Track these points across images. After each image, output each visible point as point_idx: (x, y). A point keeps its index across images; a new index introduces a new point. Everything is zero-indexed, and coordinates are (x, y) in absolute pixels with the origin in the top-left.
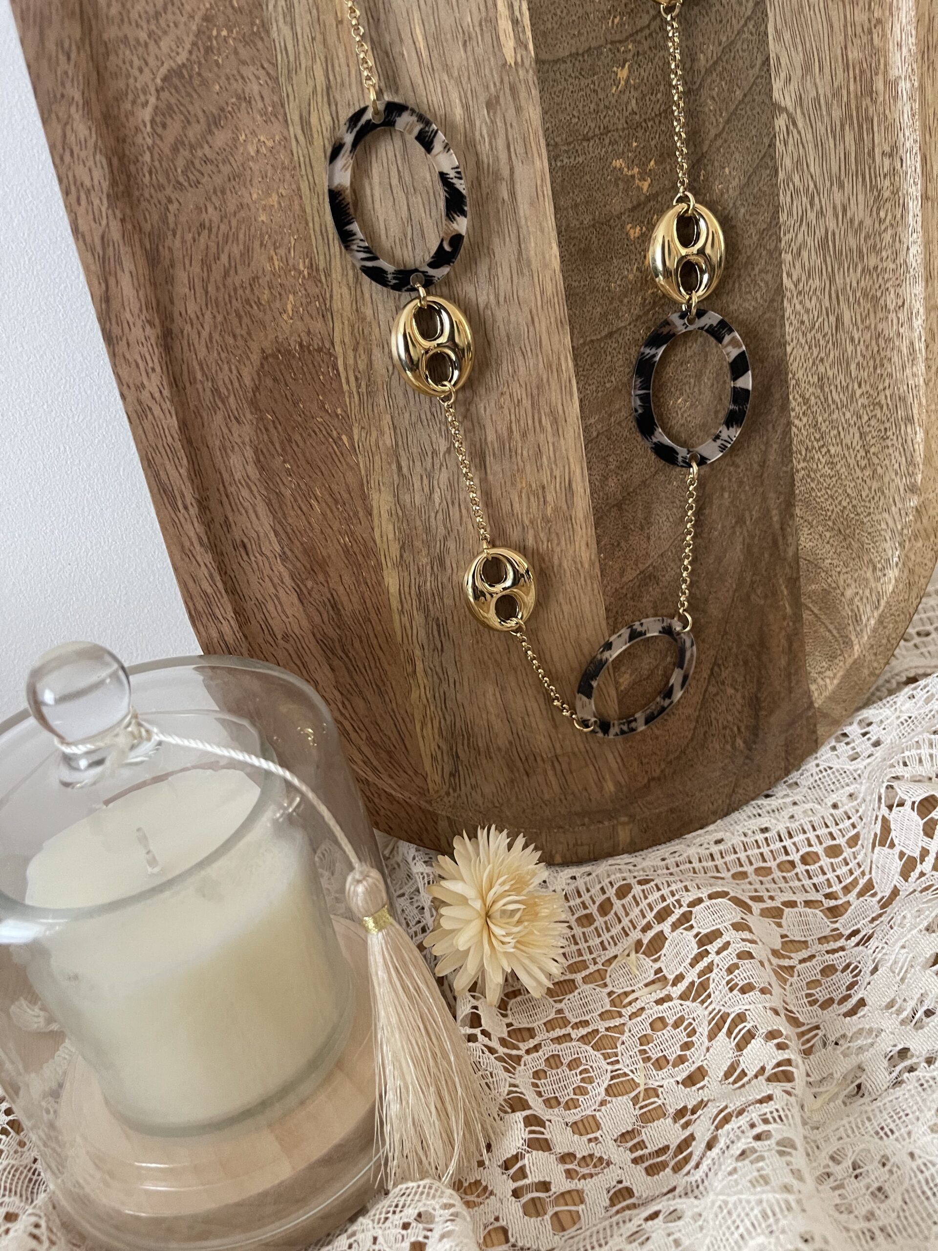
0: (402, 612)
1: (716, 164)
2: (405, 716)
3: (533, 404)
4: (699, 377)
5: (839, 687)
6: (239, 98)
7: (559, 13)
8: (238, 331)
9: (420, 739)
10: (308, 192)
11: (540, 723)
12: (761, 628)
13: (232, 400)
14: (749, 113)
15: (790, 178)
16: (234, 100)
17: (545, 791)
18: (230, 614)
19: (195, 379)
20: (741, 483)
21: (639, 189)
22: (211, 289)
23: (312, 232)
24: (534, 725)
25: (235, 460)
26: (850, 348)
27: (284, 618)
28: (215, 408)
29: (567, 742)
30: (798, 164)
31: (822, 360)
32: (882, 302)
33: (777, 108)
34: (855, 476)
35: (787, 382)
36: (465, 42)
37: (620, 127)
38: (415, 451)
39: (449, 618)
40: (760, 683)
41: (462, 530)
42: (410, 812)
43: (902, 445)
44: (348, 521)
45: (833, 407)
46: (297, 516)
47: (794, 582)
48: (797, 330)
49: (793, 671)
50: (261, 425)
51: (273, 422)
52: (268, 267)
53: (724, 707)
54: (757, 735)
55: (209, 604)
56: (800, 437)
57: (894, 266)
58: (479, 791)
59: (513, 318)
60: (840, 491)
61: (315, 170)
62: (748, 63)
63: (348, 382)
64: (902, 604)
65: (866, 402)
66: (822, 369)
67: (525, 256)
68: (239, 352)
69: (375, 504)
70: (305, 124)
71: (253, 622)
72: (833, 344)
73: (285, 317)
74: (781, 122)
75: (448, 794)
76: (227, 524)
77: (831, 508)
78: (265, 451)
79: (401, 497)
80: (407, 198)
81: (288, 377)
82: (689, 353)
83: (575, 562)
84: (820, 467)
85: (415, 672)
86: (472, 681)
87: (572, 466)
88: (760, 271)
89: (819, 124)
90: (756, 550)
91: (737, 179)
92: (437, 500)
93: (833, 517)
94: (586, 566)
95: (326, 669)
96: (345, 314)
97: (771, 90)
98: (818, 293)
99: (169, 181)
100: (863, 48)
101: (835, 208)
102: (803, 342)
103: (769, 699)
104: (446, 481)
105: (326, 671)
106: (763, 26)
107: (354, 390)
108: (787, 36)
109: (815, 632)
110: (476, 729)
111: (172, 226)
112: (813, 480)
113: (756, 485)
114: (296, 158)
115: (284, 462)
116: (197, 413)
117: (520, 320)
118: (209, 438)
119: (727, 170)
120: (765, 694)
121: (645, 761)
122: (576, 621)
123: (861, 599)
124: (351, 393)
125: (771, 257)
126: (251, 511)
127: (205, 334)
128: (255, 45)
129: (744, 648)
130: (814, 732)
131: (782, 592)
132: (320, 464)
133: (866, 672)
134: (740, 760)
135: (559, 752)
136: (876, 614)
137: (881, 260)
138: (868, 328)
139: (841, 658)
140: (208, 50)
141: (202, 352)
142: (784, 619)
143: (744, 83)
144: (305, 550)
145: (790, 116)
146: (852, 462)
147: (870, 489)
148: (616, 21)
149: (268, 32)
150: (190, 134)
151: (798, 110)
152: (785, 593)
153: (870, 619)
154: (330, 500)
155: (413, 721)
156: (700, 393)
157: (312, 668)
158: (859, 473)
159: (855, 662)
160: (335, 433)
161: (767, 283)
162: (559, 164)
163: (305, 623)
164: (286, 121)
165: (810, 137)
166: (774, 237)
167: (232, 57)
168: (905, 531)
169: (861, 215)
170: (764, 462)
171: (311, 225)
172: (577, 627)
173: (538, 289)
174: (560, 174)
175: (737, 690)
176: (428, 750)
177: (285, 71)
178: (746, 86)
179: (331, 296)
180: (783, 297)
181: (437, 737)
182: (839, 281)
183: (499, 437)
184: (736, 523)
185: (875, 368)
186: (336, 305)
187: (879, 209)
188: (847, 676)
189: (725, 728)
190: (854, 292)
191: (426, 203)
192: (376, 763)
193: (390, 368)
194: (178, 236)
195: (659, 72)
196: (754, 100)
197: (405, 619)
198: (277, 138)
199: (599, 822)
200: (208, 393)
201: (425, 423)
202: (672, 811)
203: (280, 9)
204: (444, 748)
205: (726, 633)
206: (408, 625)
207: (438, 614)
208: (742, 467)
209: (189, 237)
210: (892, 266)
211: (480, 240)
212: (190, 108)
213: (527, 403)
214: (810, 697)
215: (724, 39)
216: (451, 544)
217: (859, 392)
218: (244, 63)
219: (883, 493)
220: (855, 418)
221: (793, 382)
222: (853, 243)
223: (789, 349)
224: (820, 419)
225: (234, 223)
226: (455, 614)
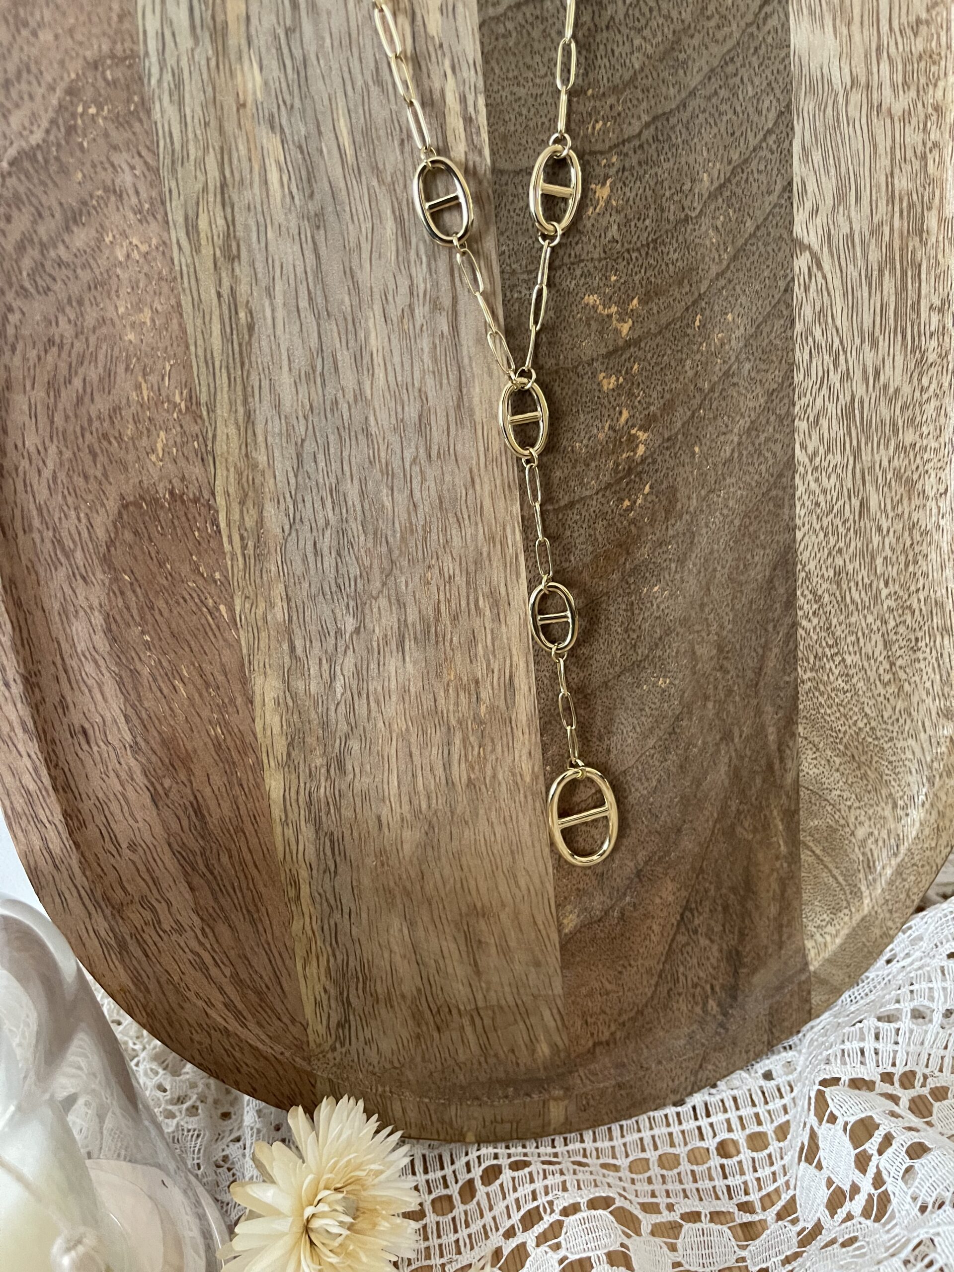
0: (285, 823)
1: (716, 308)
2: (283, 950)
3: (468, 583)
4: (681, 561)
5: (842, 948)
6: (106, 190)
7: (524, 112)
8: (91, 472)
9: (302, 981)
10: (190, 310)
11: (458, 969)
12: (746, 869)
13: (79, 554)
14: (762, 249)
15: (809, 332)
16: (100, 193)
17: (460, 1051)
18: (58, 817)
19: (30, 525)
20: (730, 692)
21: (617, 331)
22: (58, 419)
23: (193, 357)
24: (450, 970)
25: (79, 628)
26: (876, 539)
27: (131, 822)
28: (56, 564)
29: (492, 993)
30: (821, 314)
31: (840, 551)
32: (919, 486)
33: (800, 245)
34: (876, 693)
35: (794, 574)
36: (402, 141)
37: (596, 256)
38: (313, 628)
39: (347, 833)
40: (742, 935)
41: (369, 727)
42: (281, 1072)
43: (937, 659)
44: (222, 709)
45: (851, 607)
46: (156, 699)
47: (791, 816)
48: (811, 513)
49: (785, 922)
50: (116, 588)
51: (132, 584)
52: (134, 396)
53: (695, 961)
54: (735, 998)
55: (31, 804)
56: (808, 641)
57: (937, 446)
58: (374, 1047)
59: (448, 478)
60: (856, 710)
61: (201, 283)
62: (764, 188)
63: (231, 542)
64: (928, 853)
65: (893, 605)
66: (839, 562)
67: (467, 405)
68: (90, 497)
69: (258, 690)
70: (191, 228)
71: (91, 826)
72: (855, 532)
73: (153, 458)
74: (802, 262)
75: (333, 1049)
76: (63, 704)
77: (843, 729)
78: (118, 618)
79: (292, 683)
80: (319, 325)
81: (152, 530)
82: (671, 532)
83: (513, 775)
84: (832, 678)
85: (298, 897)
86: (372, 913)
87: (515, 658)
88: (767, 440)
89: (851, 267)
90: (745, 773)
91: (742, 329)
92: (339, 690)
93: (845, 740)
94: (528, 779)
95: (183, 887)
96: (231, 459)
97: (792, 223)
98: (839, 471)
99: (11, 285)
100: (913, 177)
101: (865, 371)
102: (818, 527)
103: (753, 954)
104: (353, 668)
105: (182, 889)
106: (787, 142)
107: (239, 552)
108: (817, 156)
109: (815, 877)
110: (375, 971)
111: (11, 339)
112: (822, 694)
113: (750, 696)
114: (177, 268)
115: (143, 633)
116: (31, 569)
117: (457, 480)
118: (45, 600)
119: (730, 317)
120: (747, 949)
121: (589, 1020)
122: (511, 845)
123: (877, 841)
124: (233, 555)
125: (781, 421)
126: (96, 691)
127: (47, 473)
128: (131, 127)
129: (724, 891)
130: (808, 1001)
131: (776, 826)
132: (189, 637)
133: (877, 932)
134: (711, 1027)
135: (481, 1004)
136: (894, 862)
137: (921, 436)
138: (900, 516)
139: (846, 911)
140: (71, 130)
141: (42, 494)
142: (777, 858)
143: (758, 213)
144: (163, 741)
145: (814, 255)
146: (872, 675)
147: (894, 709)
148: (599, 126)
149: (148, 112)
150: (42, 230)
151: (825, 249)
152: (781, 827)
153: (886, 868)
154: (199, 681)
155: (293, 958)
156: (683, 581)
157: (164, 885)
158: (880, 689)
159: (863, 919)
160: (210, 602)
161: (774, 455)
162: (516, 296)
163: (158, 830)
164: (167, 223)
165: (838, 282)
166: (786, 401)
167: (101, 141)
168: (935, 765)
169: (898, 378)
170: (760, 669)
171: (192, 348)
172: (512, 852)
173: (481, 444)
174: (516, 306)
175: (712, 941)
176: (310, 993)
177: (168, 161)
178: (760, 216)
179: (214, 436)
180: (795, 471)
181: (323, 978)
182: (866, 457)
183: (422, 618)
184: (721, 739)
185: (907, 565)
186: (220, 447)
187: (921, 374)
188: (853, 936)
189: (695, 986)
190: (884, 472)
191: (343, 332)
192: (240, 1006)
193: (287, 528)
194: (18, 352)
195: (649, 193)
196: (769, 234)
197: (290, 832)
198: (154, 242)
199: (528, 1095)
200: (49, 545)
201: (329, 597)
202: (620, 1086)
203: (165, 85)
204: (333, 992)
205: (702, 870)
206: (293, 840)
207: (332, 828)
208: (733, 673)
209: (32, 354)
210: (934, 444)
211: (409, 380)
212: (44, 198)
213: (460, 580)
214: (805, 956)
215: (735, 157)
216: (354, 744)
217: (885, 592)
218: (115, 148)
219: (910, 715)
220: (879, 623)
221: (803, 574)
222: (885, 412)
223: (799, 535)
224: (835, 622)
225: (93, 340)
226: (355, 828)
